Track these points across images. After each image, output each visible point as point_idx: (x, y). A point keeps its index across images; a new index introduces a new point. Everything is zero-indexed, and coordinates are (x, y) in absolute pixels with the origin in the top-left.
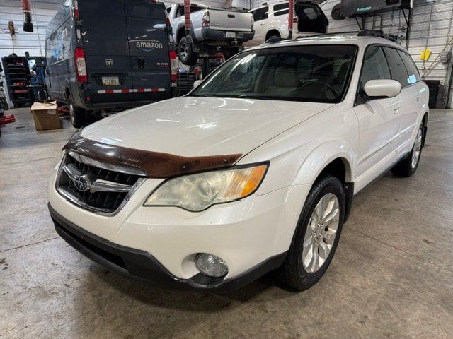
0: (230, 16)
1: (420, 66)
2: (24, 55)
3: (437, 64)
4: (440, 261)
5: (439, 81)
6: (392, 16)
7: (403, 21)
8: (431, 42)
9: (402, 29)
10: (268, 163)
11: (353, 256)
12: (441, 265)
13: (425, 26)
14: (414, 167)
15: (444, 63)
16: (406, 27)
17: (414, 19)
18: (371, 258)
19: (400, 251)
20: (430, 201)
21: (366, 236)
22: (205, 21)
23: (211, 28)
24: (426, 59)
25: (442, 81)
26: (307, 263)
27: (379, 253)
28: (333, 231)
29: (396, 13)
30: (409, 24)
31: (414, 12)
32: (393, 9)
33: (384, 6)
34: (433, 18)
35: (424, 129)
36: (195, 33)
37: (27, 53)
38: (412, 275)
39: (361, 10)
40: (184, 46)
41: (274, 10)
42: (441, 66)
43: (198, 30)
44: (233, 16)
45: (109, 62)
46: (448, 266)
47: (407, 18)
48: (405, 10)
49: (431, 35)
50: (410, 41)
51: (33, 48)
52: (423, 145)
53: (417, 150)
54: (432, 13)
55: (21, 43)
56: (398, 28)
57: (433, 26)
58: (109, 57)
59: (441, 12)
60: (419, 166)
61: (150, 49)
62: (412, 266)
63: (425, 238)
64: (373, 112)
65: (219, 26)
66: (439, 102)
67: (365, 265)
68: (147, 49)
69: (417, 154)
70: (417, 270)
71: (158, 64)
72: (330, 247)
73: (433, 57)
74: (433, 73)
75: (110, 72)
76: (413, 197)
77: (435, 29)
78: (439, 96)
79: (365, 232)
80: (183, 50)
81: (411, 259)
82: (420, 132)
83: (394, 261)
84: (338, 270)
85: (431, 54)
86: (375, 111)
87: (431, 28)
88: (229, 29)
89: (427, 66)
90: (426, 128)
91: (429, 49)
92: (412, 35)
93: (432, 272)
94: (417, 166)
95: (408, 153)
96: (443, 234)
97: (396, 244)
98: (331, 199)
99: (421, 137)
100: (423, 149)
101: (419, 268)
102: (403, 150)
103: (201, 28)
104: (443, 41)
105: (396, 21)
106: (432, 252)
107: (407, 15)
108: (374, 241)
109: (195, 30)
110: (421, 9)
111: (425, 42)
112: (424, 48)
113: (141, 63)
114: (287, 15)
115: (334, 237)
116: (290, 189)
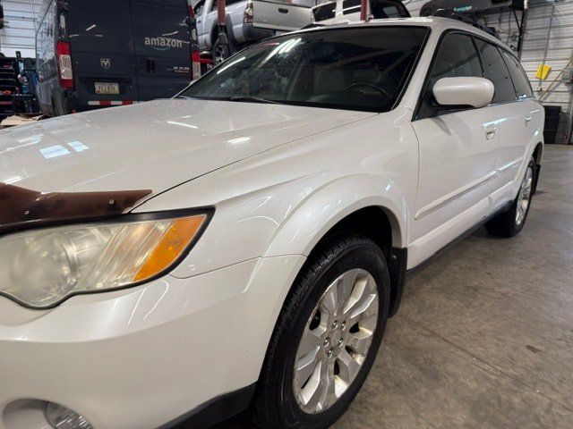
0: (281, 10)
1: (535, 87)
2: (15, 56)
3: (558, 85)
4: (552, 388)
5: (560, 107)
6: (500, 20)
7: (514, 26)
8: (551, 54)
9: (513, 38)
10: (210, 211)
11: (406, 371)
12: (555, 396)
13: (544, 33)
14: (519, 222)
15: (567, 84)
16: (518, 34)
17: (529, 23)
18: (435, 377)
19: (486, 366)
20: (540, 276)
21: (433, 334)
22: (248, 16)
23: (255, 25)
24: (543, 78)
25: (565, 108)
26: (306, 397)
27: (451, 368)
28: (367, 332)
29: (506, 16)
30: (522, 30)
31: (530, 15)
32: (502, 10)
33: (489, 5)
34: (555, 22)
35: (535, 167)
36: (235, 32)
37: (18, 53)
38: (502, 418)
39: (460, 9)
40: (221, 49)
41: (344, 7)
42: (563, 87)
43: (238, 28)
44: (286, 11)
45: (106, 62)
46: (565, 399)
47: (520, 23)
48: (517, 12)
49: (551, 45)
50: (523, 53)
51: (27, 47)
52: (533, 191)
53: (524, 198)
54: (553, 16)
55: (12, 41)
56: (507, 35)
57: (555, 34)
58: (106, 56)
59: (565, 15)
60: (526, 222)
61: (163, 47)
62: (504, 397)
63: (529, 342)
64: (449, 133)
65: (266, 23)
66: (559, 136)
67: (424, 390)
68: (160, 47)
69: (525, 204)
70: (511, 407)
71: (176, 68)
72: (360, 360)
73: (553, 76)
74: (553, 96)
75: (106, 76)
76: (515, 269)
77: (557, 38)
78: (560, 128)
79: (433, 327)
80: (218, 55)
81: (504, 381)
82: (530, 171)
83: (473, 385)
84: (376, 400)
85: (550, 71)
86: (452, 131)
87: (551, 36)
88: (279, 28)
89: (545, 86)
90: (539, 166)
91: (548, 65)
92: (525, 45)
93: (537, 411)
94: (523, 222)
95: (510, 202)
96: (559, 336)
97: (479, 351)
98: (359, 279)
99: (530, 180)
100: (534, 197)
101: (516, 400)
102: (502, 197)
103: (241, 25)
104: (567, 54)
105: (505, 26)
106: (539, 369)
107: (519, 18)
108: (444, 344)
109: (234, 27)
110: (538, 11)
111: (543, 55)
112: (541, 63)
113: (151, 65)
114: (359, 13)
115: (369, 343)
116: (260, 264)
